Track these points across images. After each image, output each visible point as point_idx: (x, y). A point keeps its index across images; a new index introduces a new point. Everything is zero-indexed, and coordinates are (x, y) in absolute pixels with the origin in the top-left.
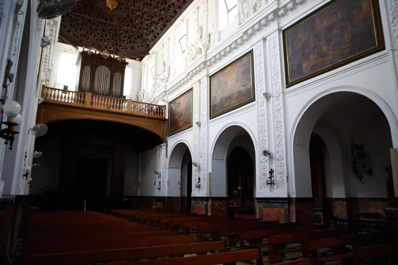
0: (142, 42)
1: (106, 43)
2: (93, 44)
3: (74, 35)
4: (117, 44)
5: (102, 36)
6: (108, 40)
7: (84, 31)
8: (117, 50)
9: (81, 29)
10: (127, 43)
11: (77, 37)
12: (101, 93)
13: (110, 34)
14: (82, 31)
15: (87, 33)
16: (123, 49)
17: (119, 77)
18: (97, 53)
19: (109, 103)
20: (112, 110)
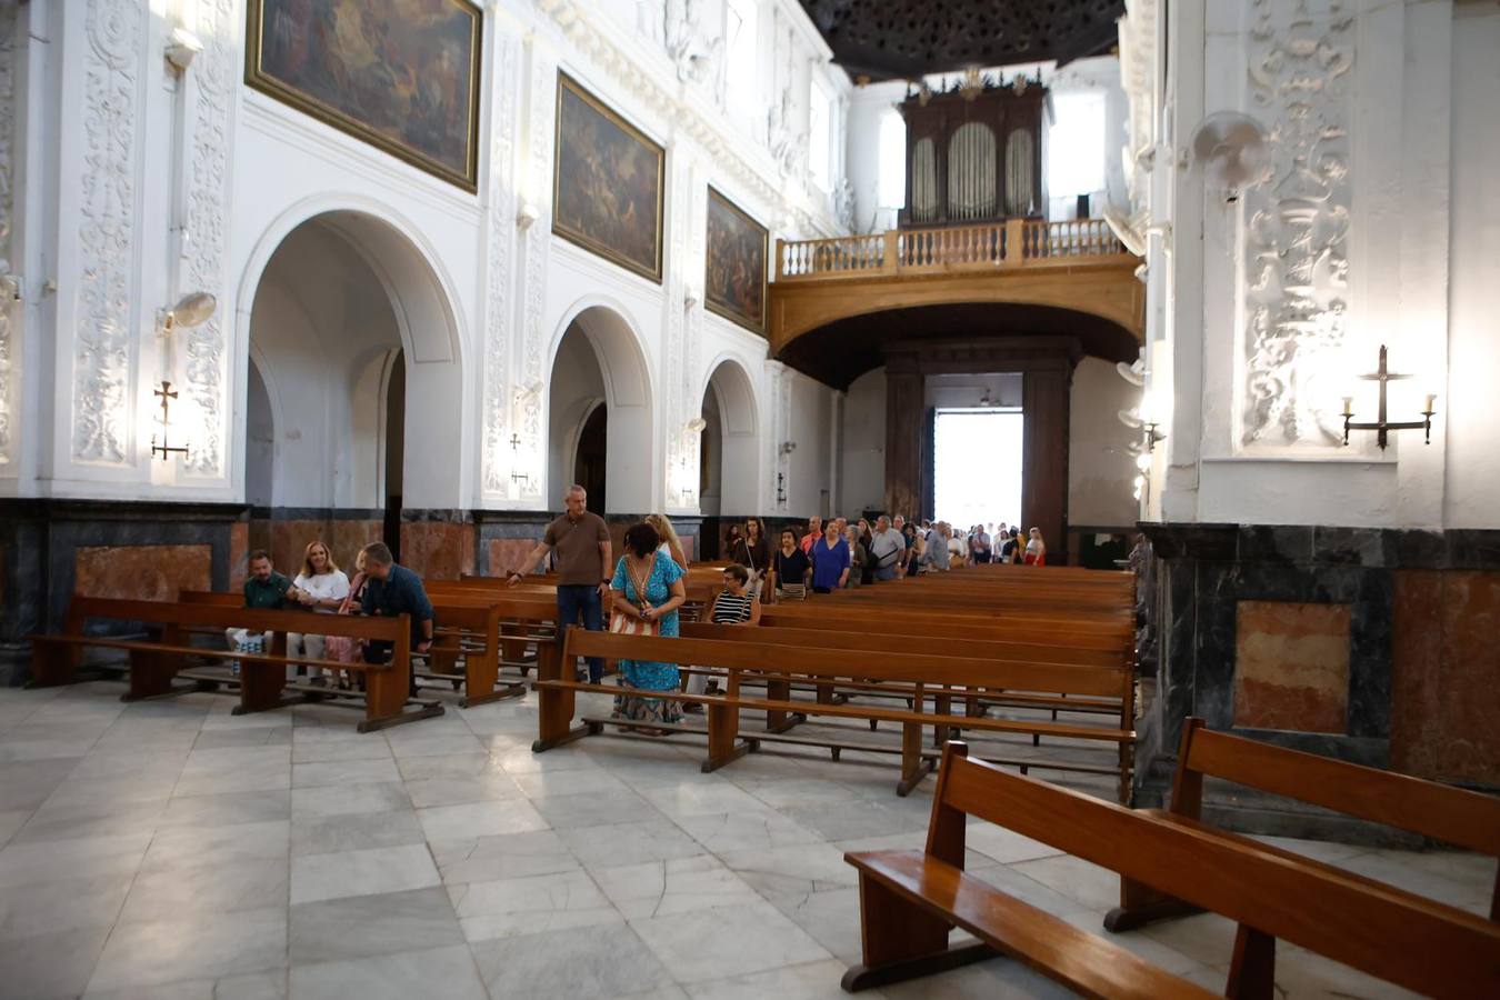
1: (1000, 35)
2: (965, 52)
3: (901, 48)
4: (1036, 26)
5: (982, 19)
6: (1005, 21)
7: (923, 23)
8: (1045, 43)
10: (1064, 9)
11: (913, 50)
12: (972, 212)
14: (918, 27)
15: (936, 25)
16: (1059, 32)
17: (1024, 143)
18: (948, 89)
19: (952, 247)
20: (959, 266)
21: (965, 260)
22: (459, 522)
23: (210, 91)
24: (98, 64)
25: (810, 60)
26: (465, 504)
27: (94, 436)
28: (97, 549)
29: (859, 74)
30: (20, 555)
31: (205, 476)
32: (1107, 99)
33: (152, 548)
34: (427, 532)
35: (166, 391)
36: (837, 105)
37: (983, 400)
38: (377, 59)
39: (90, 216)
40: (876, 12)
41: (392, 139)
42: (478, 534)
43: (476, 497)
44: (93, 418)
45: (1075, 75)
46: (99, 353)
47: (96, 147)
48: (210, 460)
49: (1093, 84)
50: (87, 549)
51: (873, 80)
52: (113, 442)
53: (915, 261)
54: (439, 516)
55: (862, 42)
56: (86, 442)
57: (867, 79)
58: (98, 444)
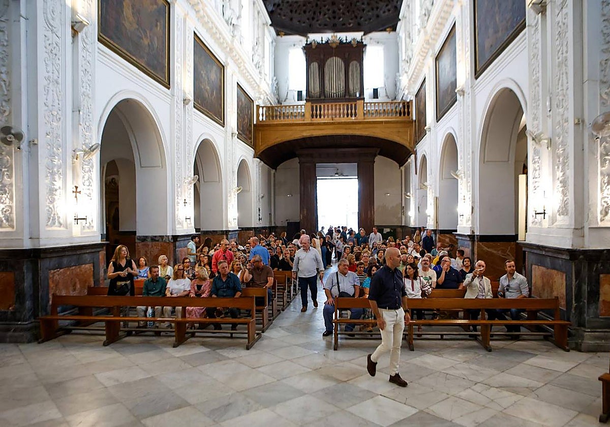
0: (387, 6)
1: (341, 19)
2: (325, 25)
3: (299, 21)
4: (356, 17)
5: (334, 12)
6: (343, 14)
7: (309, 12)
8: (359, 24)
9: (305, 12)
10: (369, 11)
11: (304, 23)
12: (335, 95)
13: (343, 5)
14: (307, 13)
15: (314, 13)
16: (366, 21)
17: (356, 67)
18: (324, 42)
19: (334, 111)
20: (337, 119)
21: (340, 116)
22: (168, 241)
23: (86, 43)
24: (48, 31)
25: (264, 24)
26: (170, 233)
27: (52, 215)
28: (56, 270)
29: (280, 31)
30: (25, 277)
31: (89, 230)
32: (384, 49)
33: (74, 267)
34: (150, 246)
35: (76, 190)
36: (271, 44)
37: (336, 174)
38: (137, 27)
39: (48, 106)
40: (291, 5)
41: (143, 64)
42: (175, 246)
43: (174, 229)
44: (51, 206)
45: (371, 39)
46: (53, 174)
47: (48, 72)
48: (91, 223)
49: (378, 43)
50: (52, 271)
51: (286, 34)
52: (59, 217)
53: (318, 117)
54: (157, 239)
55: (283, 18)
56: (49, 218)
57: (283, 33)
58: (54, 219)
